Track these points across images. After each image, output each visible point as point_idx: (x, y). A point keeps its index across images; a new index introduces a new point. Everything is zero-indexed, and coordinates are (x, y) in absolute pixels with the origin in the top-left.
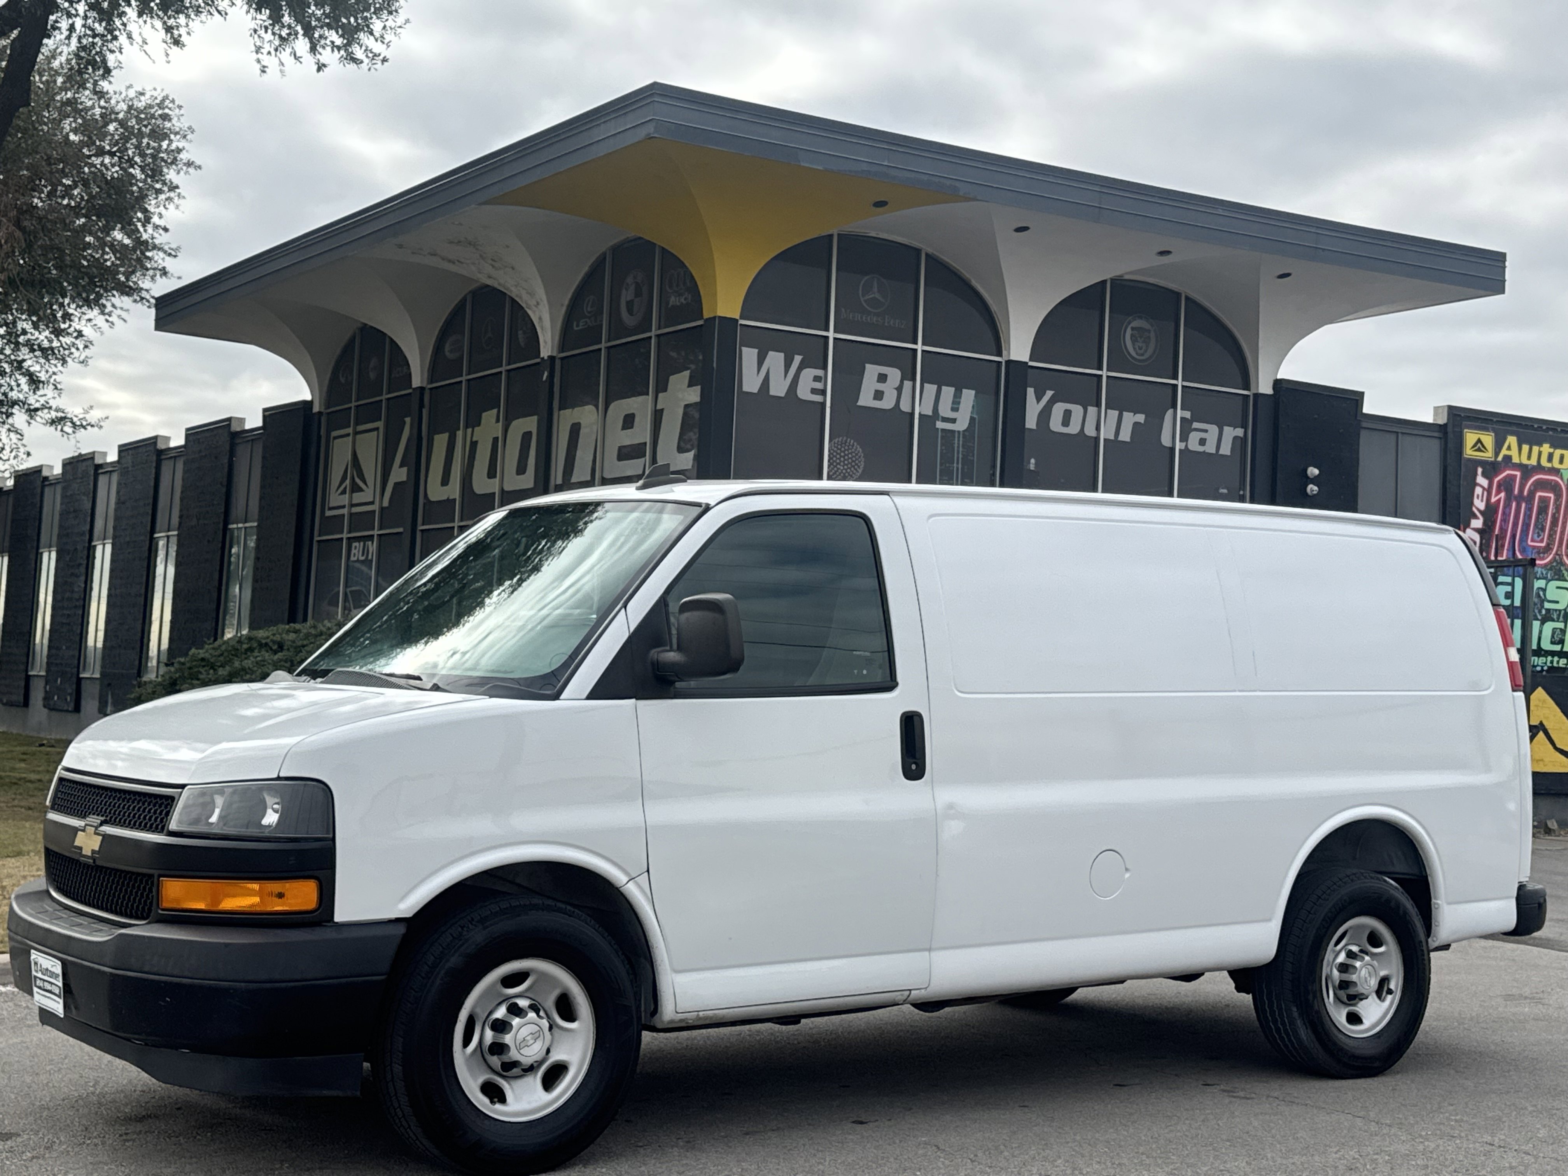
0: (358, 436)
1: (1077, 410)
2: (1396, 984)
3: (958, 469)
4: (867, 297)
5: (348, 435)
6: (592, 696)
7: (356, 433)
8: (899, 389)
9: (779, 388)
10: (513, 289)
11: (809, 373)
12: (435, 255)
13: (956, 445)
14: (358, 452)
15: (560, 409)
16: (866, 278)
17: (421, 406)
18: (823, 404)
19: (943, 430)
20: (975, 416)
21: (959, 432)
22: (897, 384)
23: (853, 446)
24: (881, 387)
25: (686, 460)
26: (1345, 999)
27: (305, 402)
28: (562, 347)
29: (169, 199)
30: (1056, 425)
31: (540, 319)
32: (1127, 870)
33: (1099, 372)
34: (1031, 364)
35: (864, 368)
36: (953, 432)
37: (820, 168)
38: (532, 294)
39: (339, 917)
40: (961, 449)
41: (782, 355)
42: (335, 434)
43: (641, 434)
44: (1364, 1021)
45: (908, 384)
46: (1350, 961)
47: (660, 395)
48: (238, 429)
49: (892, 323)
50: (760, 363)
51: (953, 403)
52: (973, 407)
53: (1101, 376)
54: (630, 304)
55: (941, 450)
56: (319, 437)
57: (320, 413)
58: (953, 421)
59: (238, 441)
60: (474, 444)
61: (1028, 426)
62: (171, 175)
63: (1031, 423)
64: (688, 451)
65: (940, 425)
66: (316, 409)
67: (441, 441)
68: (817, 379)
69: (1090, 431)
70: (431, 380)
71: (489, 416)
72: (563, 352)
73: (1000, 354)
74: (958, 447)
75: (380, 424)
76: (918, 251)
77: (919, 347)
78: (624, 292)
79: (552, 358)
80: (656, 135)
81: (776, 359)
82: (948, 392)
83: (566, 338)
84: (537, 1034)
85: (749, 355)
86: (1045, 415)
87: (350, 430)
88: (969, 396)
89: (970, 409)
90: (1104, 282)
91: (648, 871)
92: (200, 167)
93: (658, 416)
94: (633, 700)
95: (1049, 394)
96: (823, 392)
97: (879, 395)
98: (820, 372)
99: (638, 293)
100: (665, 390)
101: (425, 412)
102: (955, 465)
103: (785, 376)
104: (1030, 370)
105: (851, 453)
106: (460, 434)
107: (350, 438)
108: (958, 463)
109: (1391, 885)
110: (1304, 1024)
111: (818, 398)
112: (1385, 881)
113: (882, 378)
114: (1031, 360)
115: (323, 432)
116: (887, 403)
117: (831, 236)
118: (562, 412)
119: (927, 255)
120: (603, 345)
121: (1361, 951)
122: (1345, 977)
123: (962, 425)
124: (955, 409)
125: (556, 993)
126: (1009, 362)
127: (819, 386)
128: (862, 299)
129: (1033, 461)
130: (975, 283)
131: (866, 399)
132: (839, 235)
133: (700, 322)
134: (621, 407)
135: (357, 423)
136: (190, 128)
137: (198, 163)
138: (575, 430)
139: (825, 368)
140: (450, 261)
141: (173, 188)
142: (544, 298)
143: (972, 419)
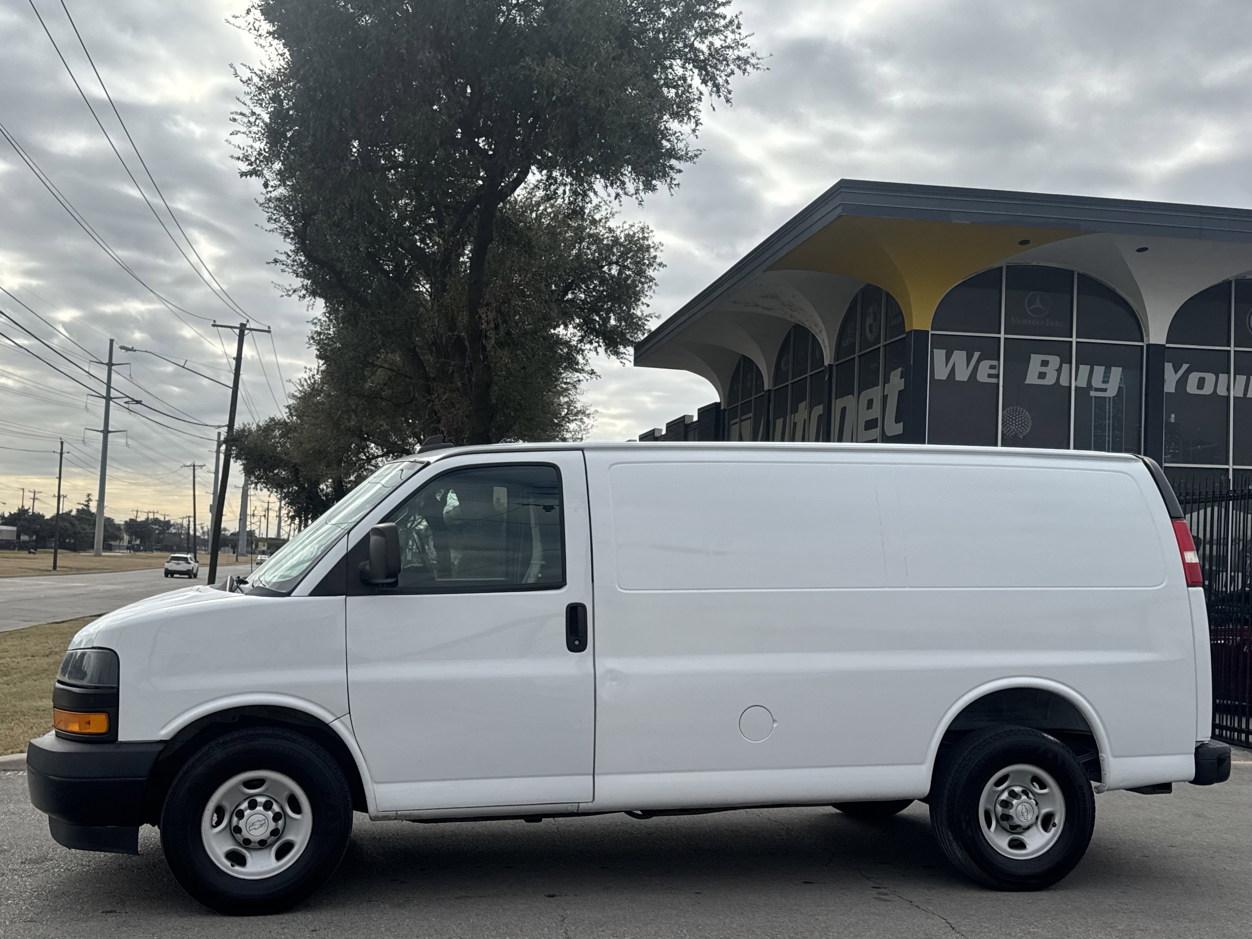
0: (743, 423)
1: (1210, 378)
2: (1059, 819)
3: (1109, 424)
4: (1031, 308)
5: (736, 423)
6: (312, 594)
7: (742, 421)
8: (1059, 370)
9: (962, 375)
10: (806, 323)
11: (985, 365)
12: (757, 306)
13: (1107, 407)
14: (742, 433)
15: (836, 399)
16: (1032, 293)
17: (769, 402)
18: (998, 384)
19: (1095, 397)
20: (1122, 385)
21: (1109, 398)
22: (1057, 367)
23: (1023, 411)
24: (1043, 369)
25: (898, 429)
26: (1008, 828)
27: (716, 404)
28: (837, 358)
29: (650, 287)
30: (1192, 388)
31: (823, 341)
32: (774, 721)
33: (1228, 348)
34: (1167, 345)
35: (1030, 356)
36: (1105, 398)
37: (968, 223)
38: (816, 325)
39: (121, 738)
40: (1111, 410)
41: (965, 352)
42: (732, 422)
43: (875, 413)
44: (1027, 846)
45: (1065, 367)
46: (1010, 799)
47: (886, 385)
48: (689, 422)
49: (1052, 324)
50: (948, 358)
51: (1104, 377)
52: (1121, 379)
53: (1230, 351)
54: (871, 326)
55: (1095, 411)
56: (724, 424)
57: (724, 410)
58: (1105, 390)
59: (689, 429)
60: (795, 424)
61: (1166, 390)
62: (650, 272)
63: (1170, 386)
64: (900, 422)
65: (1093, 393)
66: (722, 408)
67: (780, 422)
68: (992, 367)
69: (1222, 392)
70: (775, 384)
71: (802, 406)
72: (837, 360)
73: (1142, 341)
74: (1109, 408)
75: (751, 415)
76: (1072, 272)
77: (1074, 340)
78: (868, 319)
79: (830, 366)
80: (844, 214)
81: (959, 356)
82: (1099, 370)
83: (839, 352)
84: (263, 822)
85: (940, 355)
86: (1182, 382)
87: (737, 420)
88: (1116, 372)
89: (1119, 380)
90: (1228, 283)
91: (350, 713)
92: (665, 266)
93: (885, 398)
94: (344, 597)
95: (1185, 367)
96: (998, 376)
97: (1042, 375)
98: (995, 363)
99: (875, 319)
100: (888, 382)
101: (771, 405)
102: (1107, 422)
103: (968, 365)
104: (1166, 350)
105: (1021, 417)
106: (788, 417)
107: (737, 425)
108: (1109, 420)
109: (1050, 740)
110: (959, 846)
111: (994, 380)
112: (1044, 737)
113: (1045, 363)
114: (1167, 342)
115: (726, 422)
116: (1050, 380)
117: (1000, 269)
118: (838, 400)
119: (1079, 274)
120: (856, 355)
121: (1023, 792)
122: (1006, 811)
123: (1112, 391)
124: (1106, 381)
125: (286, 794)
126: (1149, 346)
127: (994, 372)
128: (1027, 309)
129: (1173, 416)
130: (1119, 291)
131: (1032, 378)
132: (1007, 267)
133: (904, 335)
134: (866, 395)
135: (742, 415)
136: (660, 243)
137: (664, 263)
138: (844, 410)
139: (999, 359)
140: (767, 309)
141: (652, 280)
142: (823, 328)
143: (1120, 388)
